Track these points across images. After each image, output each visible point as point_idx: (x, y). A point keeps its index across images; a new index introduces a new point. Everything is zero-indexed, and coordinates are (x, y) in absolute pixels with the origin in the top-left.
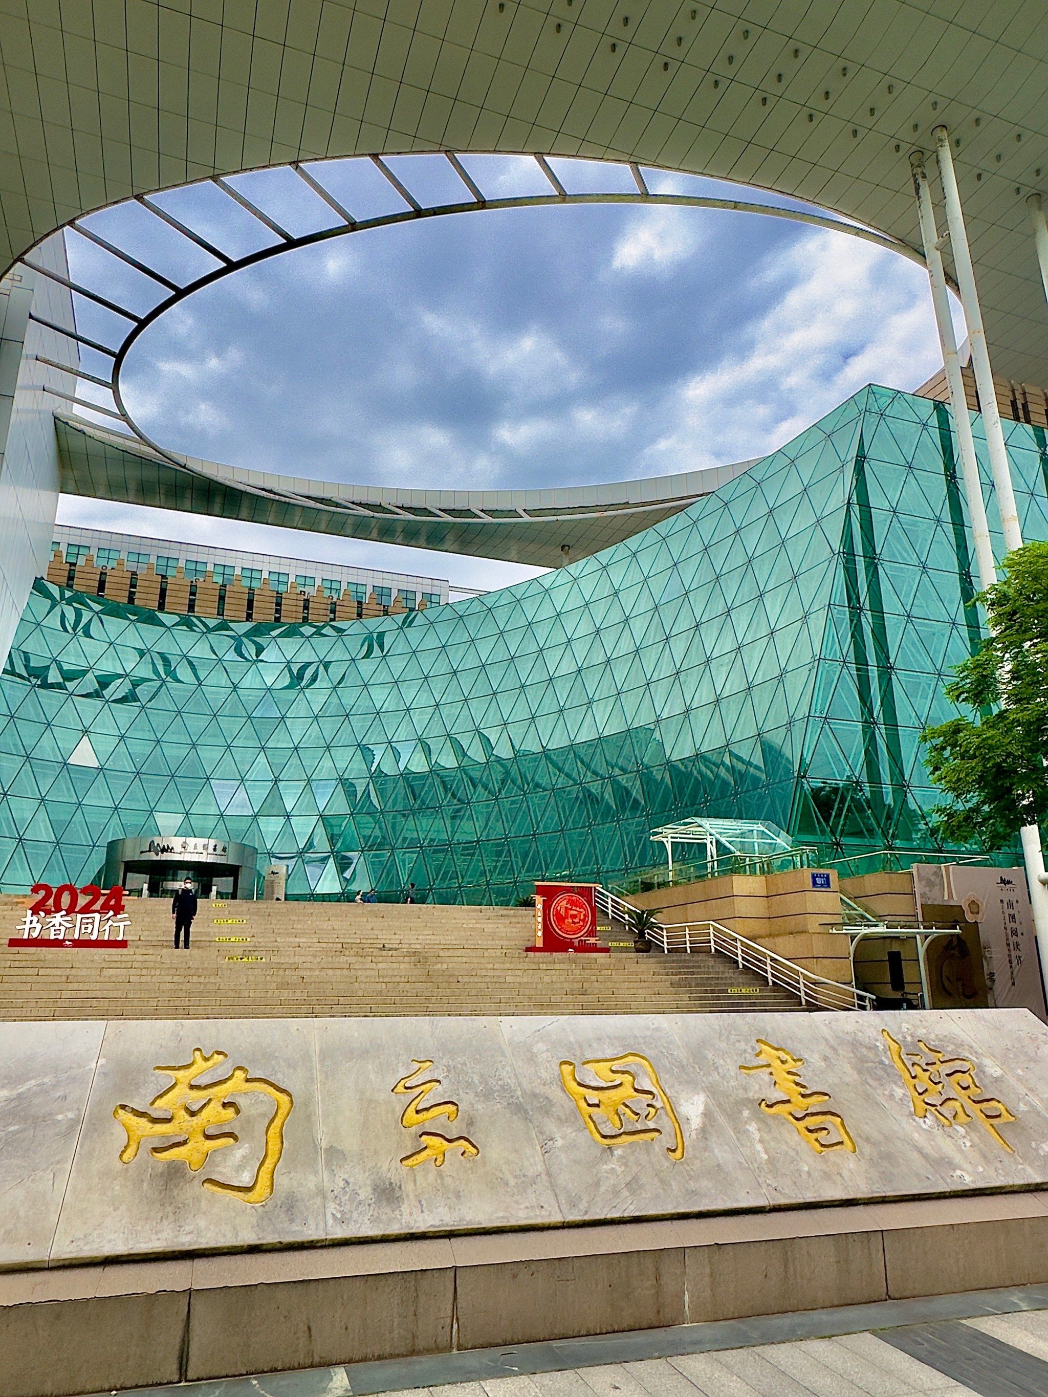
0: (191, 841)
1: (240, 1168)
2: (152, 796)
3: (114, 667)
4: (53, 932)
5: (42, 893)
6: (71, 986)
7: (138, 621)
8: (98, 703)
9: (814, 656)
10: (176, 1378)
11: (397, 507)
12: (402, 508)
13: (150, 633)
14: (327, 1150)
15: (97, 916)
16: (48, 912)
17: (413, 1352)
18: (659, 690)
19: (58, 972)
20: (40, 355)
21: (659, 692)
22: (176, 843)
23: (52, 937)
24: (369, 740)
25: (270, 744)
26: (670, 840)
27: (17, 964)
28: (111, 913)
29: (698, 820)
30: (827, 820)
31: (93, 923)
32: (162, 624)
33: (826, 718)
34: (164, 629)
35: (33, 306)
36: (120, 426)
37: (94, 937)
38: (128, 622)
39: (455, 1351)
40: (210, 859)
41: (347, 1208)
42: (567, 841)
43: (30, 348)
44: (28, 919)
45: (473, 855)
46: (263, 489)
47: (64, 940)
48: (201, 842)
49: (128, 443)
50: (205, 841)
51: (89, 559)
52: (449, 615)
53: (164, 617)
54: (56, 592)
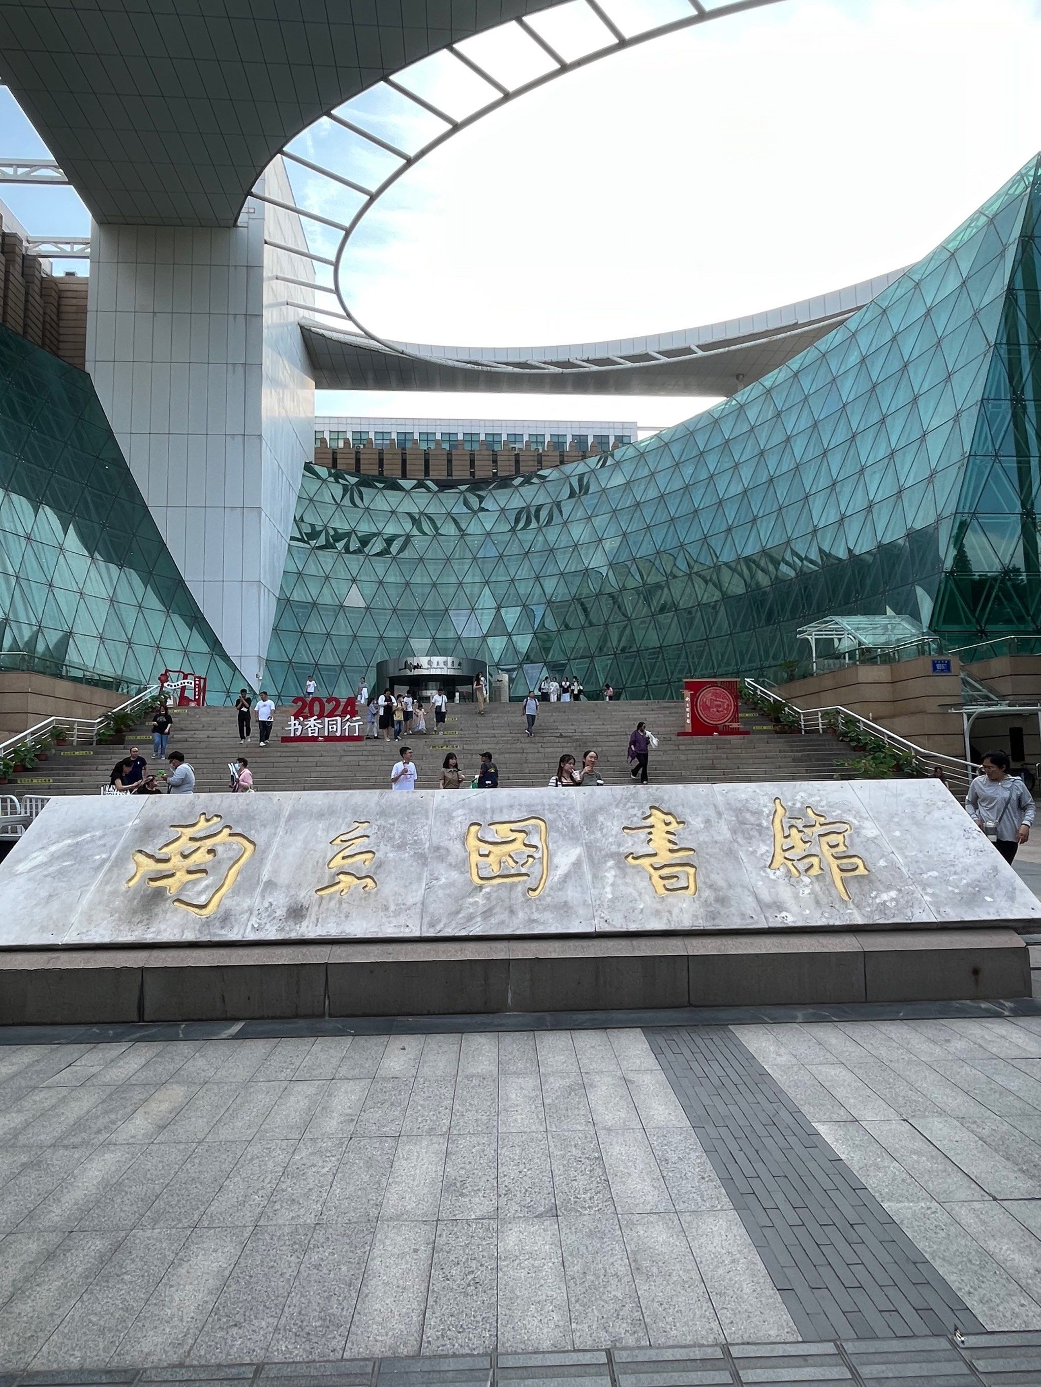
0: (435, 659)
1: (200, 893)
2: (407, 628)
3: (370, 527)
4: (310, 732)
5: (300, 703)
6: (318, 769)
7: (384, 488)
8: (361, 557)
9: (964, 453)
10: (136, 1019)
11: (583, 361)
12: (588, 361)
13: (393, 497)
14: (266, 882)
15: (339, 719)
16: (306, 718)
17: (297, 1016)
18: (817, 502)
19: (312, 759)
20: (279, 274)
21: (817, 505)
22: (424, 661)
23: (310, 735)
24: (570, 568)
25: (493, 579)
26: (814, 637)
27: (284, 754)
28: (348, 716)
29: (834, 618)
30: (973, 612)
31: (336, 724)
32: (400, 488)
33: (974, 513)
34: (404, 493)
35: (266, 233)
36: (348, 326)
37: (338, 734)
38: (376, 491)
39: (327, 1018)
40: (450, 672)
41: (263, 922)
42: (735, 642)
43: (270, 269)
44: (293, 722)
45: (658, 657)
46: (470, 363)
47: (318, 737)
48: (441, 659)
49: (359, 339)
50: (444, 658)
51: (346, 442)
52: (631, 452)
53: (404, 483)
54: (323, 472)
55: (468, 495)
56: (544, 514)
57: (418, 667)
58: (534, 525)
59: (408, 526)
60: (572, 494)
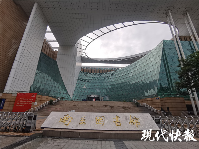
1: (67, 123)
3: (87, 78)
8: (86, 82)
9: (159, 72)
10: (60, 137)
13: (90, 75)
18: (142, 77)
24: (111, 84)
30: (162, 91)
33: (161, 79)
35: (78, 47)
36: (86, 56)
38: (88, 74)
43: (78, 50)
45: (122, 96)
48: (95, 95)
49: (87, 58)
51: (85, 68)
52: (119, 70)
53: (91, 73)
54: (82, 72)
55: (99, 75)
56: (108, 77)
57: (92, 96)
58: (107, 79)
59: (92, 78)
60: (111, 75)
